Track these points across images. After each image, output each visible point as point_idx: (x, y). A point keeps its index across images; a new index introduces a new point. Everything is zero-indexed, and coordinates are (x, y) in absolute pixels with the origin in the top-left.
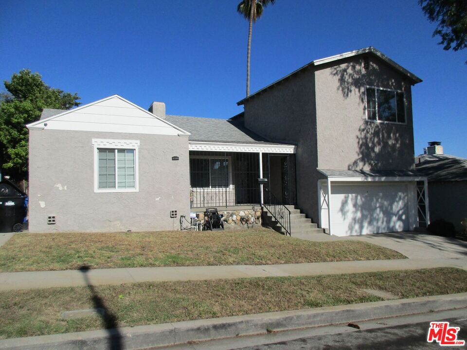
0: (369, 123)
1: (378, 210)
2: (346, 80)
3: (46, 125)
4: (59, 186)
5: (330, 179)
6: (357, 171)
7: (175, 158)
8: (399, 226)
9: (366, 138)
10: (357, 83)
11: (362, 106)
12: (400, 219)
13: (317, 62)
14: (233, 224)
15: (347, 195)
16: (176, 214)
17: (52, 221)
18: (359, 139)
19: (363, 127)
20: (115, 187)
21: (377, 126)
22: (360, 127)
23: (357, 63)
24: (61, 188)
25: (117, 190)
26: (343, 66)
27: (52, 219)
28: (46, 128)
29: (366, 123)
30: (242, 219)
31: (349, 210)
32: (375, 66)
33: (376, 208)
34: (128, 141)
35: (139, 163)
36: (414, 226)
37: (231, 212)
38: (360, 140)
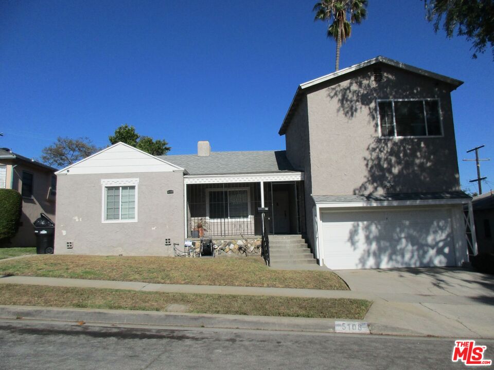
0: (383, 141)
1: (404, 241)
2: (349, 98)
3: (68, 171)
4: (76, 218)
5: (318, 206)
6: (363, 195)
7: (170, 192)
8: (439, 261)
9: (379, 159)
10: (365, 100)
11: (373, 123)
12: (440, 252)
13: (304, 86)
14: (230, 253)
15: (355, 223)
16: (169, 242)
17: (70, 246)
18: (368, 161)
19: (373, 146)
20: (119, 218)
21: (395, 144)
22: (369, 146)
23: (364, 78)
24: (77, 220)
25: (120, 221)
26: (345, 84)
27: (69, 244)
28: (68, 173)
29: (379, 140)
30: (240, 248)
31: (359, 239)
32: (390, 76)
33: (400, 239)
34: (129, 180)
35: (139, 197)
36: (463, 261)
37: (228, 241)
38: (370, 161)
